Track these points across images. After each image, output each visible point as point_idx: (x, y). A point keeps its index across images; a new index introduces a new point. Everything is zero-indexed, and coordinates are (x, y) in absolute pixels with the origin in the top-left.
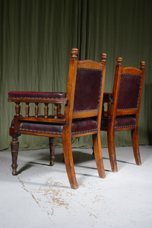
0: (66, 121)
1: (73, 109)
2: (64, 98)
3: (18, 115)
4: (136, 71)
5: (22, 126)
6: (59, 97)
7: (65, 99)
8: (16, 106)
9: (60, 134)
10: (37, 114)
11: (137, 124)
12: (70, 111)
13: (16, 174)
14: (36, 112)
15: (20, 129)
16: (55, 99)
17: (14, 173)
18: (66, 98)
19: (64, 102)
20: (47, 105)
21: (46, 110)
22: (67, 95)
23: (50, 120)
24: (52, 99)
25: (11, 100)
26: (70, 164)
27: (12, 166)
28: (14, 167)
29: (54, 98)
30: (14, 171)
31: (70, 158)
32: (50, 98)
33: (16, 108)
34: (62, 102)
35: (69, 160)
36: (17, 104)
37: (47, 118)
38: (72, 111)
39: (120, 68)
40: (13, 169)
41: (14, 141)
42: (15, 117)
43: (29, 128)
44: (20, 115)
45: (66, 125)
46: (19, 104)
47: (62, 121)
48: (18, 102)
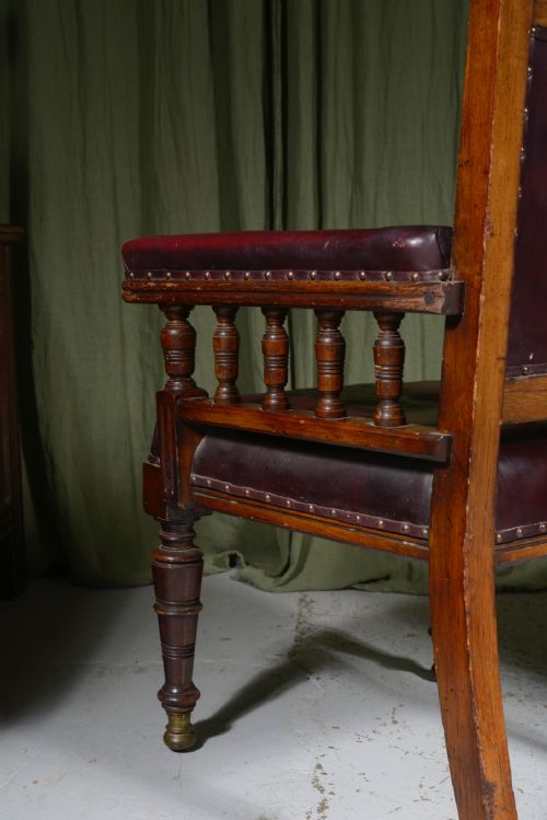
0: (449, 440)
1: (502, 352)
2: (436, 267)
3: (177, 386)
5: (202, 460)
6: (402, 262)
7: (444, 278)
8: (169, 327)
9: (412, 535)
10: (281, 387)
12: (474, 367)
14: (274, 367)
15: (194, 476)
16: (377, 278)
17: (176, 739)
18: (452, 268)
19: (430, 298)
20: (335, 323)
21: (328, 356)
22: (458, 248)
23: (349, 432)
24: (360, 280)
25: (134, 292)
26: (478, 761)
27: (163, 695)
28: (174, 704)
29: (372, 268)
30: (176, 729)
31: (478, 720)
32: (348, 267)
33: (165, 343)
34: (422, 300)
35: (474, 736)
36: (171, 319)
37: (330, 414)
38: (501, 364)
40: (169, 713)
41: (174, 550)
42: (163, 398)
43: (238, 473)
44: (192, 389)
45: (452, 468)
46: (183, 316)
47: (429, 445)
48: (178, 306)
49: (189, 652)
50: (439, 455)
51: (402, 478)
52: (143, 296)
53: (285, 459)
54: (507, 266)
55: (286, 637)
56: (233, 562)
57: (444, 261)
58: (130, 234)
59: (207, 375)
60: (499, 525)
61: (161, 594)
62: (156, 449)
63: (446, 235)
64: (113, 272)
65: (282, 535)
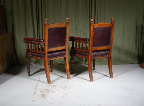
3: (28, 49)
4: (107, 24)
5: (30, 54)
6: (41, 42)
9: (43, 59)
11: (111, 54)
13: (30, 75)
20: (38, 45)
24: (39, 43)
26: (47, 73)
27: (28, 72)
33: (27, 46)
39: (92, 25)
41: (28, 61)
42: (27, 50)
43: (32, 55)
44: (29, 49)
45: (45, 54)
46: (28, 44)
47: (43, 53)
48: (28, 43)
49: (30, 68)
50: (44, 54)
51: (42, 55)
52: (25, 42)
53: (35, 54)
54: (47, 42)
55: (39, 69)
56: (35, 63)
57: (44, 42)
58: (24, 37)
59: (30, 48)
60: (48, 58)
61: (28, 67)
62: (26, 53)
63: (44, 40)
64: (23, 40)
65: (40, 60)
